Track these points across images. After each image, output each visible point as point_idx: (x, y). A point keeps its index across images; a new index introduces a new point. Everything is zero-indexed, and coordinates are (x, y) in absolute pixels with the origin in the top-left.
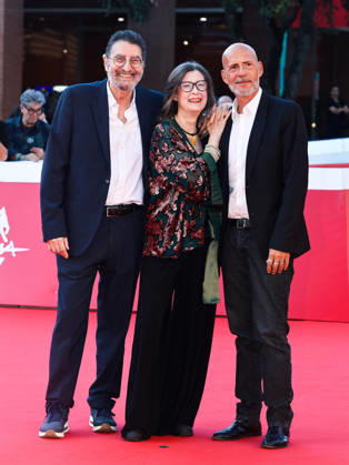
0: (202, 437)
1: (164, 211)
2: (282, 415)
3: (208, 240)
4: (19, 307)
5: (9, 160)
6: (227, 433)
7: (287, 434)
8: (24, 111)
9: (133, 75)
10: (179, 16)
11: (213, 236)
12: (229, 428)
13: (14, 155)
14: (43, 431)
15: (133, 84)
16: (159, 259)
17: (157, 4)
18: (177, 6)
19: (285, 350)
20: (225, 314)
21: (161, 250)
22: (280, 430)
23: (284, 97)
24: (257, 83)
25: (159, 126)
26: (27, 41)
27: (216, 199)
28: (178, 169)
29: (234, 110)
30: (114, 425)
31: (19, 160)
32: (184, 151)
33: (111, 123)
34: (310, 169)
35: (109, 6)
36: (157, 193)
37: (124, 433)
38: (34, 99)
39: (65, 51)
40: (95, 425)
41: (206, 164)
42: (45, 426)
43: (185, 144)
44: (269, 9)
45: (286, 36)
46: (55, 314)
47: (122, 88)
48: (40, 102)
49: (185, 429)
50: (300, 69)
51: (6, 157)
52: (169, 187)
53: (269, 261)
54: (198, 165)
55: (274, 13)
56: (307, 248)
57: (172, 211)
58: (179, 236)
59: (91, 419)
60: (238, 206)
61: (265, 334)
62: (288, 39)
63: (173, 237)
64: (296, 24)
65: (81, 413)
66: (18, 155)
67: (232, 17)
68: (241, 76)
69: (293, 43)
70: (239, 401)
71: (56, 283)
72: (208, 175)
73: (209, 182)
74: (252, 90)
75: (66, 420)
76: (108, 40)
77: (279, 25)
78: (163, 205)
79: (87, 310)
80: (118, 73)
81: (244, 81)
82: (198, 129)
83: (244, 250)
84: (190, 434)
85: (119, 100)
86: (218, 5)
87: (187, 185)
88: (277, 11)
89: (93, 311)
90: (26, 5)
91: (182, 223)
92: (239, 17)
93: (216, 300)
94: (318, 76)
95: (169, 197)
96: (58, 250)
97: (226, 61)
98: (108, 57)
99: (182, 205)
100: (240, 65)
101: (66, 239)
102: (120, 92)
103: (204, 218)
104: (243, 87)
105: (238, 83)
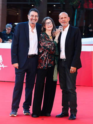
0: (53, 117)
2: (74, 111)
3: (55, 64)
4: (5, 81)
5: (3, 42)
6: (60, 115)
7: (76, 116)
8: (7, 29)
9: (36, 20)
10: (48, 5)
11: (56, 63)
12: (60, 114)
13: (4, 41)
14: (10, 114)
15: (35, 22)
17: (42, 2)
18: (48, 2)
19: (75, 94)
20: (59, 84)
21: (42, 67)
22: (74, 115)
23: (76, 27)
24: (68, 23)
26: (8, 11)
27: (57, 53)
28: (46, 45)
29: (62, 30)
30: (30, 113)
31: (5, 42)
32: (48, 41)
33: (30, 33)
34: (82, 46)
35: (30, 2)
36: (41, 52)
37: (32, 115)
38: (9, 26)
39: (18, 14)
40: (25, 113)
41: (54, 44)
42: (11, 113)
43: (48, 39)
44: (72, 3)
45: (76, 10)
46: (15, 83)
47: (32, 24)
48: (11, 27)
49: (48, 114)
50: (80, 19)
52: (44, 50)
53: (71, 70)
54: (52, 44)
55: (73, 4)
56: (81, 66)
57: (45, 57)
58: (47, 63)
59: (24, 111)
60: (63, 55)
61: (70, 89)
62: (77, 11)
63: (45, 64)
64: (79, 7)
65: (21, 110)
66: (5, 41)
67: (62, 5)
68: (63, 21)
70: (63, 107)
72: (55, 47)
73: (55, 49)
74: (67, 25)
75: (17, 112)
76: (29, 11)
77: (75, 7)
78: (43, 55)
79: (23, 83)
80: (31, 20)
81: (64, 22)
82: (52, 35)
83: (64, 67)
84: (50, 116)
85: (32, 27)
86: (58, 2)
87: (49, 50)
88: (74, 4)
89: (24, 83)
90: (8, 1)
91: (48, 60)
92: (64, 5)
94: (85, 21)
95: (44, 53)
96: (16, 67)
97: (60, 17)
98: (29, 15)
99: (48, 55)
100: (63, 18)
101: (18, 64)
102: (32, 25)
103: (54, 58)
104: (64, 24)
105: (63, 23)
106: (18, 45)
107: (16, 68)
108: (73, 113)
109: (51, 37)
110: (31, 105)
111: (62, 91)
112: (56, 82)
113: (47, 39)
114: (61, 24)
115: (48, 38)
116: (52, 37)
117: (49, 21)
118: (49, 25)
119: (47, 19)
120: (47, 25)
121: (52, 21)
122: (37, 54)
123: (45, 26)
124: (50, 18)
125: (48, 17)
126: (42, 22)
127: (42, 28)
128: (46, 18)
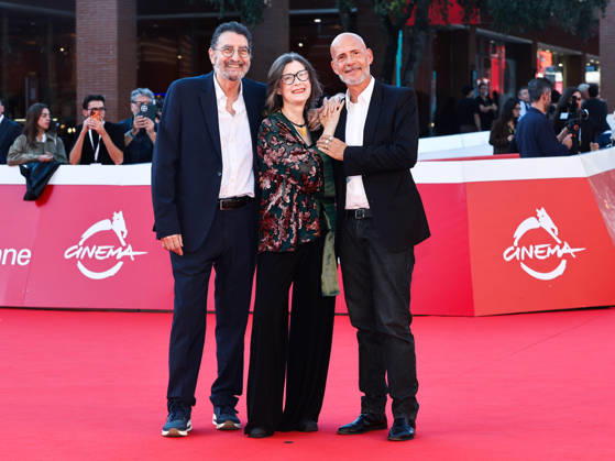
0: (328, 431)
1: (277, 204)
2: (408, 406)
3: (324, 231)
4: (139, 311)
6: (353, 426)
7: (413, 425)
9: (241, 65)
10: (293, 19)
11: (330, 227)
12: (354, 422)
14: (165, 430)
15: (242, 74)
16: (276, 252)
17: (270, 5)
18: (292, 7)
19: (408, 341)
20: (346, 311)
21: (277, 243)
22: (406, 421)
24: (367, 71)
25: (265, 121)
26: (142, 49)
27: (329, 190)
28: (289, 161)
29: (348, 100)
30: (238, 422)
32: (294, 143)
33: (220, 116)
35: (222, 8)
36: (269, 187)
37: (248, 430)
39: (180, 57)
40: (219, 422)
41: (318, 155)
42: (168, 424)
43: (294, 136)
44: (384, 7)
45: (400, 33)
47: (231, 79)
49: (309, 425)
50: (416, 65)
51: (122, 161)
52: (281, 180)
54: (310, 156)
55: (388, 10)
56: (427, 234)
57: (285, 204)
58: (294, 229)
59: (215, 417)
60: (356, 196)
61: (389, 325)
62: (403, 38)
63: (289, 231)
64: (411, 22)
65: (204, 411)
67: (346, 15)
68: (349, 65)
69: (409, 41)
70: (364, 394)
71: (171, 281)
72: (321, 166)
73: (322, 173)
74: (363, 78)
75: (188, 418)
77: (394, 23)
78: (275, 199)
79: (204, 312)
80: (226, 64)
81: (351, 69)
84: (315, 429)
85: (227, 92)
86: (332, 6)
87: (300, 177)
88: (391, 8)
89: (211, 312)
90: (141, 10)
91: (297, 215)
92: (353, 15)
93: (335, 292)
94: (434, 73)
95: (281, 191)
96: (173, 248)
97: (334, 52)
98: (214, 49)
99: (295, 197)
100: (348, 54)
101: (180, 237)
102: (228, 83)
103: (318, 210)
104: (353, 75)
105: (347, 72)
106: (177, 164)
107: (173, 254)
108: (402, 416)
109: (304, 129)
110: (240, 393)
111: (358, 334)
112: (332, 300)
113: (289, 136)
114: (341, 77)
115: (293, 132)
116: (309, 128)
117: (295, 67)
118: (297, 81)
119: (289, 61)
120: (289, 82)
121: (306, 69)
122: (253, 196)
123: (280, 86)
124: (301, 57)
125: (293, 55)
126: (270, 73)
127: (271, 98)
128: (287, 55)
